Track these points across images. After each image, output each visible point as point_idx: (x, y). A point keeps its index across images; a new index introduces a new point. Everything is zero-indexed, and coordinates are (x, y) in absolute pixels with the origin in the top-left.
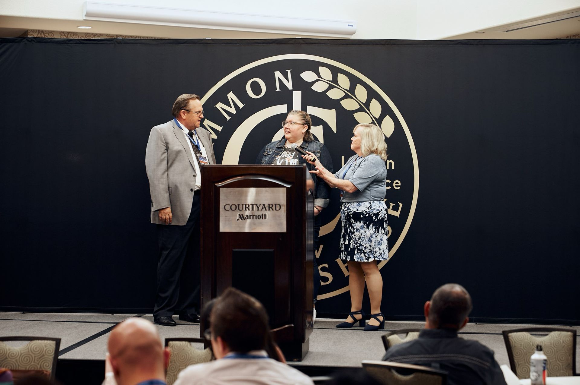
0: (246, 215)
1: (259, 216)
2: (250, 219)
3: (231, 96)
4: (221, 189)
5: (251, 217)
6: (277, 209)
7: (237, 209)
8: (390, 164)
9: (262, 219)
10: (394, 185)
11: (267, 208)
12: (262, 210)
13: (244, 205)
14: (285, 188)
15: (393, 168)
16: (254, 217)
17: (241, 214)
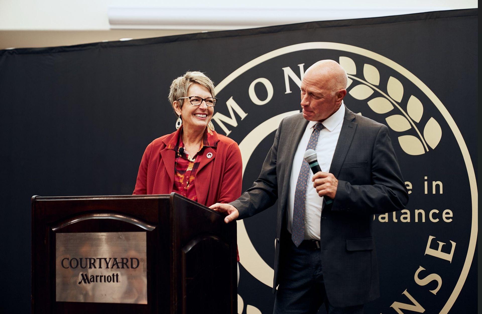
0: (91, 276)
1: (109, 277)
2: (97, 281)
3: (231, 103)
4: (57, 235)
5: (99, 278)
6: (134, 266)
7: (79, 265)
8: (438, 186)
9: (114, 281)
10: (444, 216)
11: (120, 265)
12: (112, 268)
13: (88, 260)
14: (145, 233)
15: (441, 192)
16: (103, 278)
17: (84, 274)
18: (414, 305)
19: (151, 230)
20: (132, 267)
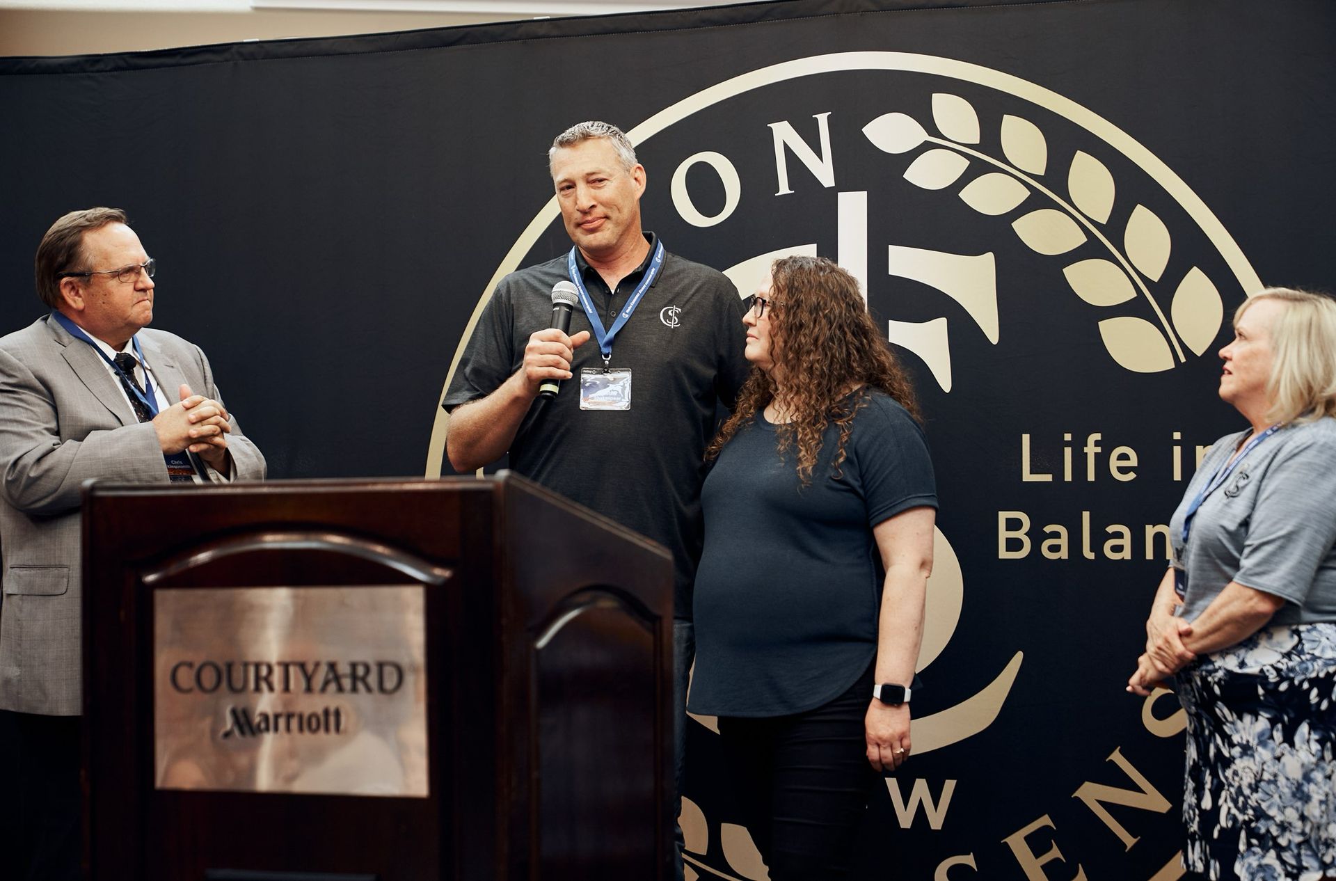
0: (260, 714)
1: (314, 721)
2: (276, 729)
4: (160, 595)
5: (282, 722)
7: (224, 684)
12: (323, 690)
14: (420, 588)
16: (294, 723)
17: (239, 709)
18: (1139, 790)
19: (439, 581)
20: (382, 689)
